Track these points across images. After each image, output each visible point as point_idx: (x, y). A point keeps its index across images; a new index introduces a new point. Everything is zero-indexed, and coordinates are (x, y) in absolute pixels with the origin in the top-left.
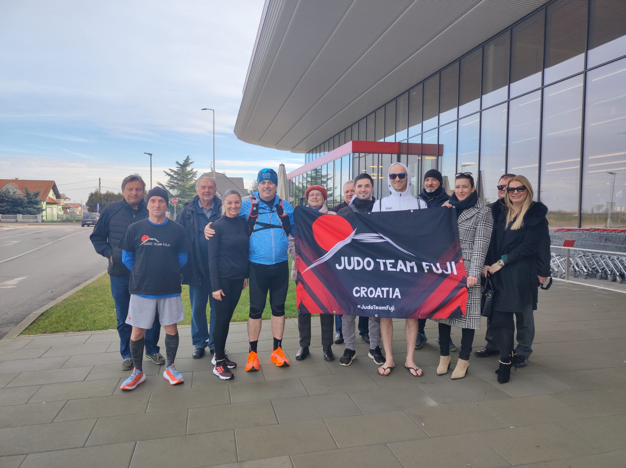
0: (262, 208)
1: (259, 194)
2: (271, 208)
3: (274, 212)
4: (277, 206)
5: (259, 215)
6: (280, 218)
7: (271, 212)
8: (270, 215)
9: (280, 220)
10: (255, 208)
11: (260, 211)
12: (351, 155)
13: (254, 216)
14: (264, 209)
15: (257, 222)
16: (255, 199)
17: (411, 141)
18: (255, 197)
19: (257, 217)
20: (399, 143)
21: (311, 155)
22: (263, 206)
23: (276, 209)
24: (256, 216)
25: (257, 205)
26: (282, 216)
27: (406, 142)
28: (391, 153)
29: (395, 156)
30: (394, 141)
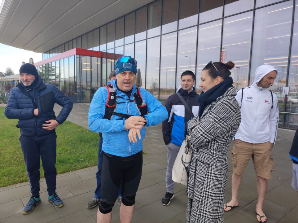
0: (119, 97)
1: (116, 83)
2: (129, 97)
3: (132, 101)
4: (135, 95)
5: (117, 105)
6: (139, 109)
7: (129, 102)
8: (128, 105)
9: (139, 110)
10: (113, 97)
11: (118, 100)
12: (75, 56)
13: (111, 107)
14: (122, 98)
15: (115, 113)
16: (112, 87)
17: (108, 52)
18: (111, 85)
19: (114, 108)
20: (102, 52)
21: (46, 54)
22: (120, 95)
23: (134, 98)
24: (114, 105)
25: (114, 94)
26: (141, 106)
27: (106, 51)
28: (97, 57)
29: (99, 59)
30: (98, 51)
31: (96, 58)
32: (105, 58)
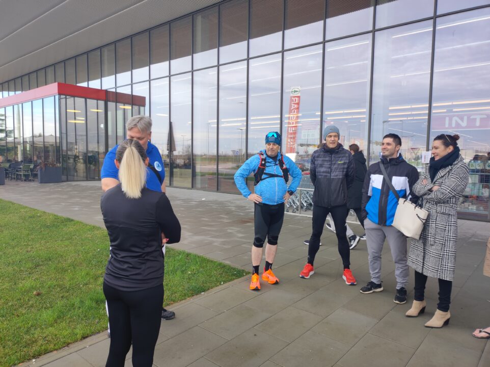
0: (268, 162)
1: (266, 152)
2: (275, 162)
3: (277, 165)
5: (266, 167)
8: (274, 168)
9: (281, 171)
11: (267, 164)
12: (57, 97)
15: (264, 173)
16: (263, 155)
19: (264, 169)
20: (107, 91)
22: (269, 161)
25: (265, 160)
28: (98, 99)
29: (101, 103)
30: (100, 88)
31: (95, 101)
32: (113, 101)
